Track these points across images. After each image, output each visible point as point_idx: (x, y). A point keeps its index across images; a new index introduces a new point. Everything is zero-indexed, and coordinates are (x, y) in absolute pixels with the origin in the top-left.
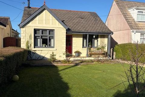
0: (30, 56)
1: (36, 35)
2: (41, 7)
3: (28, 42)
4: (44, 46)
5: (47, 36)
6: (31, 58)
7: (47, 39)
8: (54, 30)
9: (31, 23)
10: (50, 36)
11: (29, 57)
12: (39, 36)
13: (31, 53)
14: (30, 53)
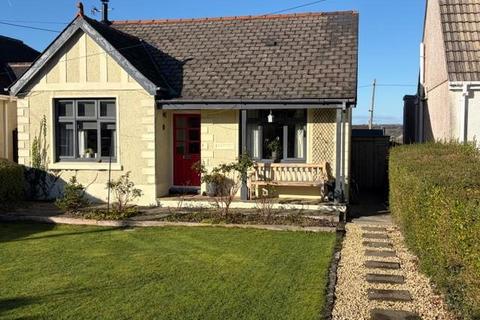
0: (44, 189)
1: (62, 119)
2: (70, 25)
3: (36, 145)
4: (88, 155)
5: (95, 121)
6: (45, 193)
7: (96, 130)
8: (115, 98)
9: (43, 80)
10: (105, 119)
11: (41, 192)
12: (71, 123)
13: (48, 180)
14: (44, 180)
